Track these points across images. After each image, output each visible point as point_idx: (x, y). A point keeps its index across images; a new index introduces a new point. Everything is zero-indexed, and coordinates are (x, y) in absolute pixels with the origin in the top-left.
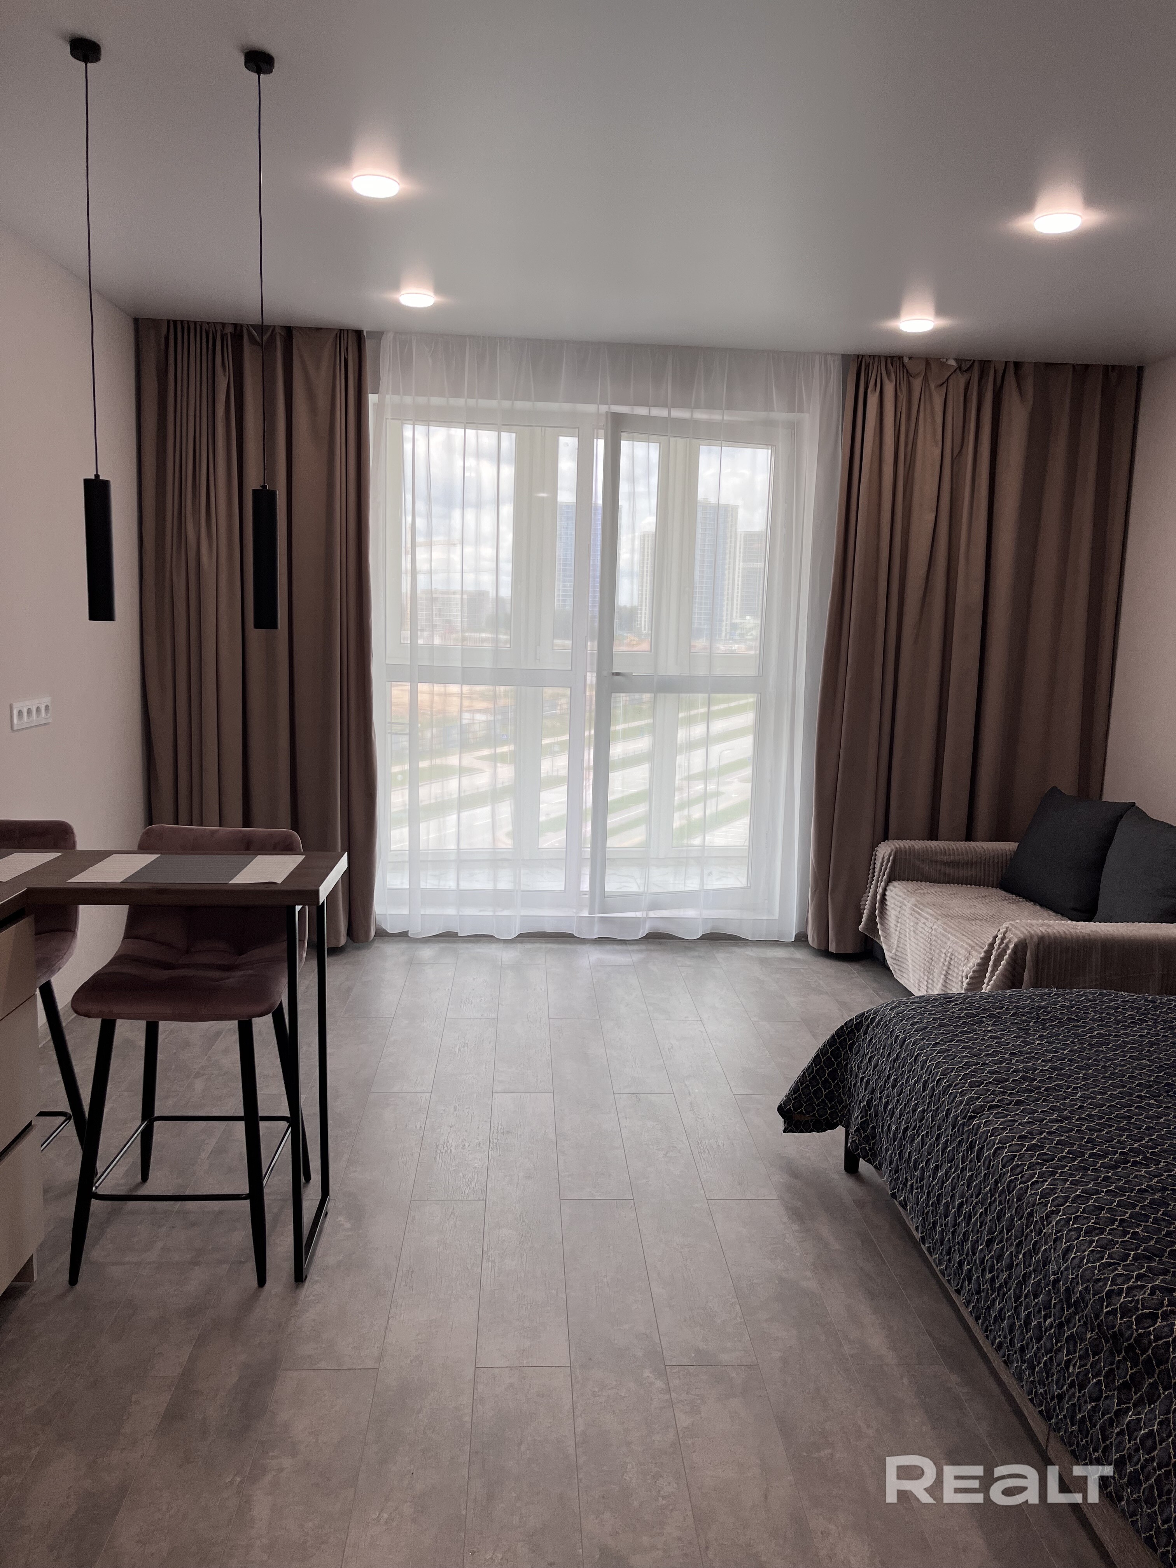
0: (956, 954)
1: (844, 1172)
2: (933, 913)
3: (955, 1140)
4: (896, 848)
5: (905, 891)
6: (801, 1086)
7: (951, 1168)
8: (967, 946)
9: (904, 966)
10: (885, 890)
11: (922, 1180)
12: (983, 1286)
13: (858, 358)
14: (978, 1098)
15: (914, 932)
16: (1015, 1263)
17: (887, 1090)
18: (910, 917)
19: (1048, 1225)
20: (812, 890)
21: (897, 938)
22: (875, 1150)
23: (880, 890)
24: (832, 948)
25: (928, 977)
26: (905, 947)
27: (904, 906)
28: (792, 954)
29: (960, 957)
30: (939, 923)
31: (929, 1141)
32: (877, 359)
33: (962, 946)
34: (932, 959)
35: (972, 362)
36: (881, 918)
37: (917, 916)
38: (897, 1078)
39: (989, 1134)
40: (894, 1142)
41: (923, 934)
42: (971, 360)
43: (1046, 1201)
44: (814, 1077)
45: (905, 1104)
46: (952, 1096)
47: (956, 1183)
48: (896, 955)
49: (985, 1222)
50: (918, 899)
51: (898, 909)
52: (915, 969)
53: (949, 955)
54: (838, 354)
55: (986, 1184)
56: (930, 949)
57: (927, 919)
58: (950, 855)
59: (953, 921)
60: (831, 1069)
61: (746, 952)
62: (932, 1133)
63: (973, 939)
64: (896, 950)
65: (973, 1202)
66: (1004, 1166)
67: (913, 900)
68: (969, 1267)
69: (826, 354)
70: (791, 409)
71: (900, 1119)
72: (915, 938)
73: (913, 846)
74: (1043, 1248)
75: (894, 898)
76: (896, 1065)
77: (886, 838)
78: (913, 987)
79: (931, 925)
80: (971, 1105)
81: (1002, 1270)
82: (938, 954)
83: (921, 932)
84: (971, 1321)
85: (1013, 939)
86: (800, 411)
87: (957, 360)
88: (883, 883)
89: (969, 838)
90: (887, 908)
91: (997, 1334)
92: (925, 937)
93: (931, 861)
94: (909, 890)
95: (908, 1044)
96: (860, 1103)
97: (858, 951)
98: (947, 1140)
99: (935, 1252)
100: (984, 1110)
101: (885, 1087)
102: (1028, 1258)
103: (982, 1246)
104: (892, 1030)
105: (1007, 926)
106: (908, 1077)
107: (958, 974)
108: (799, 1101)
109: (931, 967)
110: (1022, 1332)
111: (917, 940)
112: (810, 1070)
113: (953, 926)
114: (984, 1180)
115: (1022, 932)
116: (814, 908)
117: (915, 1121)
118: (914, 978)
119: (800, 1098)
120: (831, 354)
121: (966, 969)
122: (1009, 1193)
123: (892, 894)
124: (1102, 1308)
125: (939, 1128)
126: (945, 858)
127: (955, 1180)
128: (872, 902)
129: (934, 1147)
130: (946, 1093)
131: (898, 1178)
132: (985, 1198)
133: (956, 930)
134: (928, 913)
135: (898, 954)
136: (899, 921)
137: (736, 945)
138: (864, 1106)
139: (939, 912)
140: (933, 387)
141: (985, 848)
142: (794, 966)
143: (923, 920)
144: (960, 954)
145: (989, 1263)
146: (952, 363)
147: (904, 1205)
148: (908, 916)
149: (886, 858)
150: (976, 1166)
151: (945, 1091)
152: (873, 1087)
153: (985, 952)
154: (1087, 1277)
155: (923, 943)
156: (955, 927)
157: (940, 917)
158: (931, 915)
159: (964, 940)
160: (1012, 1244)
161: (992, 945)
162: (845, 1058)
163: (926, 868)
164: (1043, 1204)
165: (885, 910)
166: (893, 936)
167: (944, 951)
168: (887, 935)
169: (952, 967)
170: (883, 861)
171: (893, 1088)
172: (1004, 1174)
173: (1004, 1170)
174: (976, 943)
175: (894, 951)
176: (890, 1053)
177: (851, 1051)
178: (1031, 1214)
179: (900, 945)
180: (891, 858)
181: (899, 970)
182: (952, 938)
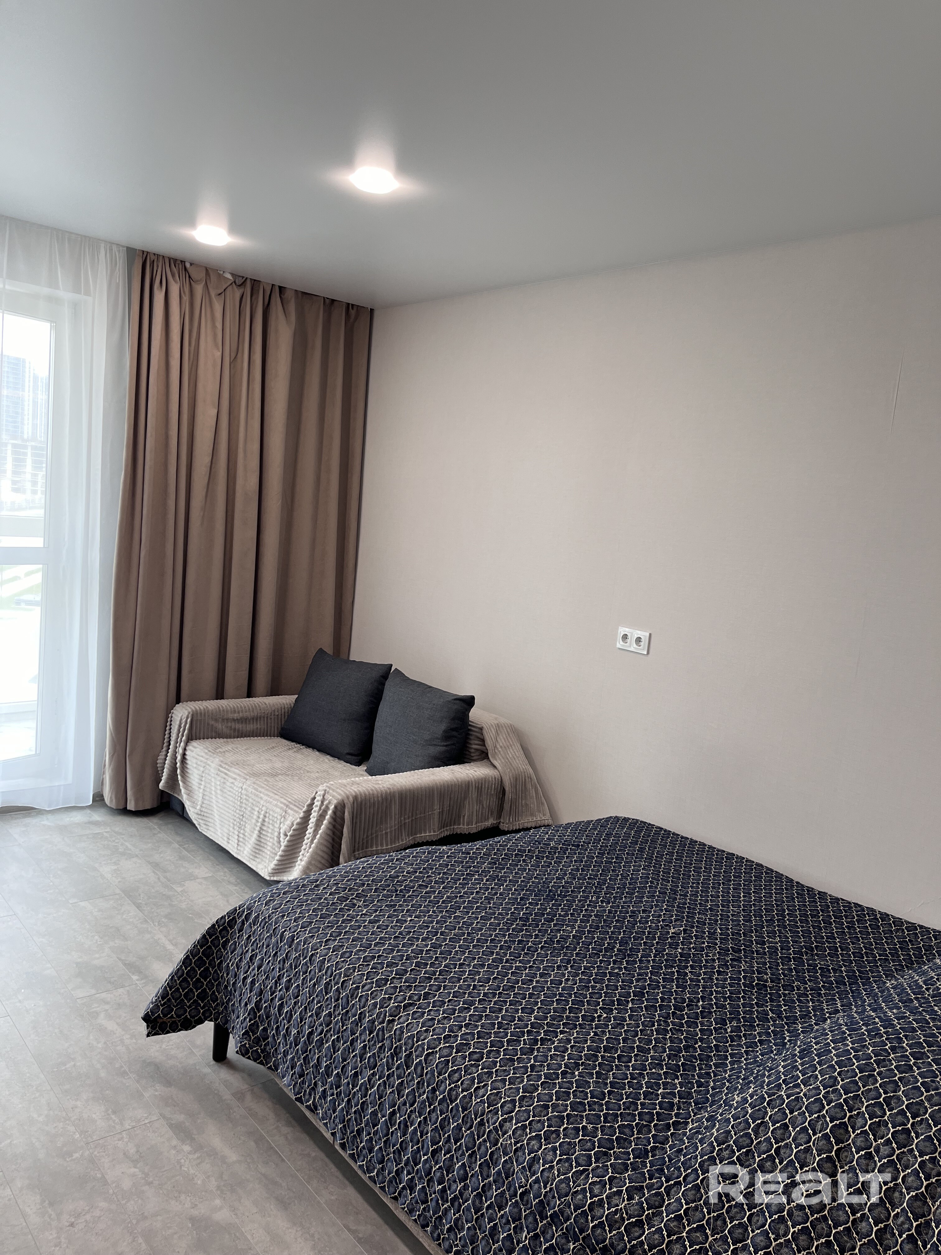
0: (271, 813)
1: (213, 1062)
2: (240, 773)
3: (374, 1045)
4: (193, 711)
5: (206, 751)
6: (170, 990)
7: (374, 1074)
8: (282, 805)
9: (210, 820)
10: (185, 749)
11: (338, 1087)
12: (431, 1195)
13: (143, 254)
14: (390, 999)
15: (221, 790)
16: (470, 1175)
17: (280, 991)
18: (216, 776)
19: (503, 1136)
20: (109, 754)
21: (201, 795)
22: (267, 1052)
23: (180, 750)
24: (131, 806)
25: (239, 832)
26: (212, 804)
27: (207, 766)
28: (90, 817)
29: (276, 815)
30: (248, 782)
31: (342, 1046)
32: (161, 258)
33: (276, 806)
34: (243, 815)
35: (244, 279)
36: (182, 777)
37: (225, 776)
38: (290, 981)
39: (415, 1039)
40: (296, 1045)
41: (232, 792)
42: (243, 277)
43: (494, 1108)
44: (185, 980)
45: (306, 1007)
46: (363, 1000)
47: (383, 1091)
48: (201, 811)
49: (425, 1131)
50: (221, 759)
51: (202, 769)
52: (222, 824)
53: (263, 812)
54: (123, 246)
55: (421, 1091)
56: (241, 807)
57: (235, 779)
58: (239, 712)
59: (260, 780)
60: (202, 969)
61: (43, 823)
62: (344, 1038)
63: (284, 797)
64: (201, 806)
65: (407, 1111)
66: (440, 1074)
67: (217, 760)
68: (410, 1176)
69: (112, 243)
70: (77, 290)
71: (301, 1022)
72: (222, 796)
73: (207, 707)
74: (503, 1160)
75: (196, 759)
76: (287, 965)
77: (178, 701)
78: (220, 839)
79: (241, 785)
80: (386, 1007)
81: (455, 1181)
82: (250, 811)
83: (230, 791)
84: (416, 1230)
85: (333, 801)
86: (87, 293)
87: (232, 274)
88: (182, 744)
89: (249, 695)
90: (188, 766)
91: (453, 1242)
92: (234, 796)
93: (223, 720)
94: (210, 749)
95: (298, 943)
96: (246, 1004)
97: (155, 806)
98: (365, 1046)
99: (362, 1158)
100: (400, 1011)
101: (276, 987)
102: (485, 1169)
103: (426, 1157)
104: (275, 929)
105: (324, 788)
106: (304, 979)
107: (273, 830)
108: (169, 1006)
109: (242, 823)
110: (488, 1243)
111: (225, 797)
112: (179, 974)
113: (264, 785)
114: (418, 1088)
115: (340, 794)
116: (112, 770)
117: (321, 1025)
118: (222, 832)
119: (169, 1003)
120: (118, 245)
121: (284, 828)
122: (452, 1102)
123: (193, 754)
124: (587, 1221)
125: (353, 1033)
126: (236, 716)
127: (382, 1088)
128: (171, 762)
129: (349, 1052)
130: (355, 996)
131: (303, 1082)
132: (422, 1106)
133: (267, 790)
134: (235, 773)
135: (203, 809)
136: (203, 779)
137: (29, 816)
138: (252, 1008)
139: (245, 772)
140: (213, 293)
141: (267, 703)
142: (97, 830)
143: (231, 780)
144: (275, 813)
145: (438, 1174)
146: (229, 276)
147: (313, 1109)
148: (213, 775)
149: (184, 720)
150: (405, 1073)
151: (353, 995)
152: (261, 989)
153: (304, 812)
154: (563, 1191)
155: (232, 801)
156: (265, 786)
157: (248, 777)
158: (239, 775)
159: (277, 800)
160: (463, 1154)
161: (311, 806)
162: (219, 956)
163: (219, 726)
164: (493, 1112)
165: (186, 769)
166: (197, 792)
167: (257, 809)
168: (190, 793)
169: (266, 824)
170: (180, 724)
171: (287, 989)
172: (442, 1082)
173: (441, 1077)
174: (289, 802)
175: (198, 807)
176: (276, 953)
177: (225, 949)
178: (481, 1123)
179: (205, 802)
180: (189, 720)
181: (205, 824)
182: (265, 798)
